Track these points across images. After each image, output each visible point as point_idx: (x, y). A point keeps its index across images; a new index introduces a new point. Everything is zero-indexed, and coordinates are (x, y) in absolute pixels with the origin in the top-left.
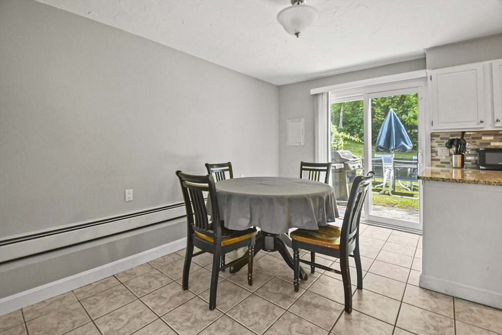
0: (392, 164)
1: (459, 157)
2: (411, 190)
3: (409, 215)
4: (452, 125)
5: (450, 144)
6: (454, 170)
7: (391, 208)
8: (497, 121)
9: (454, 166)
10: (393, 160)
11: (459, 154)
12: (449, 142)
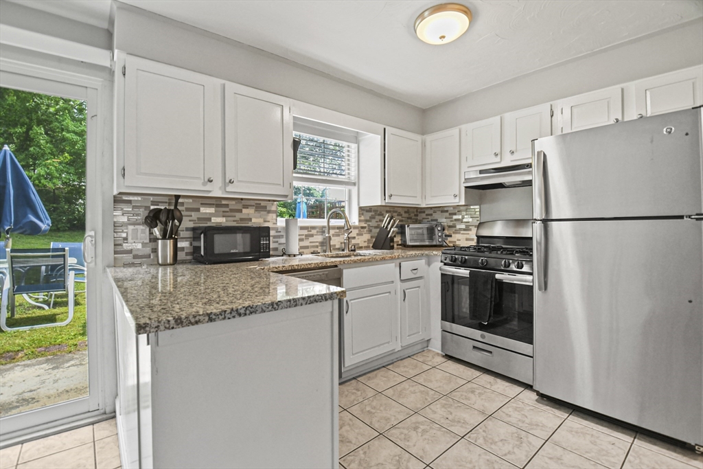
0: (8, 259)
1: (170, 243)
2: (49, 305)
3: (56, 371)
5: (153, 218)
6: (160, 269)
7: (8, 366)
8: (231, 182)
9: (160, 262)
10: (9, 254)
11: (170, 238)
12: (151, 215)
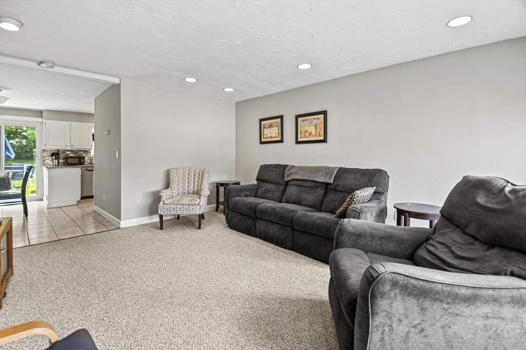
1: (57, 160)
4: (54, 146)
5: (53, 155)
8: (72, 146)
9: (54, 165)
